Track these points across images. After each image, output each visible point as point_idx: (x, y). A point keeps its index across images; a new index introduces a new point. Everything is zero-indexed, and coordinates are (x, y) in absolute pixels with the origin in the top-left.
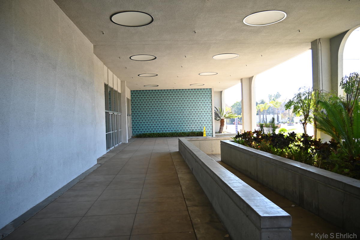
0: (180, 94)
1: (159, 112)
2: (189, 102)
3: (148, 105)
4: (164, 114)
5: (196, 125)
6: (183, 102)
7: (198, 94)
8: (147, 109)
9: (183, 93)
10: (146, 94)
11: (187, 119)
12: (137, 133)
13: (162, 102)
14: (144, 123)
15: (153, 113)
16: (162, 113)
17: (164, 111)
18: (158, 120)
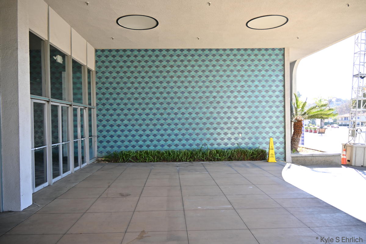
0: (210, 61)
1: (161, 100)
2: (232, 78)
3: (136, 85)
4: (172, 105)
5: (247, 133)
6: (218, 78)
7: (253, 60)
8: (133, 94)
9: (217, 57)
10: (132, 58)
11: (225, 120)
12: (108, 149)
13: (168, 79)
14: (126, 125)
15: (147, 104)
16: (169, 103)
17: (172, 98)
18: (158, 120)
